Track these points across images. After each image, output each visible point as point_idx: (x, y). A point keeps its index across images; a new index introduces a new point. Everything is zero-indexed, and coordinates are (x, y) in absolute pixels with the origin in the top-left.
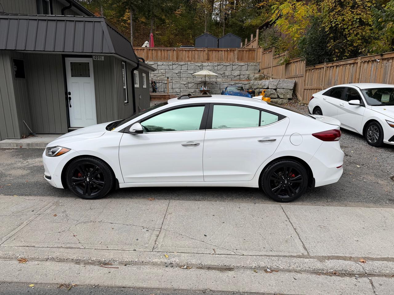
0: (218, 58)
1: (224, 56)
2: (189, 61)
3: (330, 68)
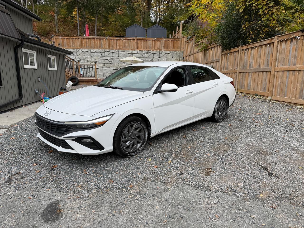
0: (146, 47)
1: (152, 44)
2: (120, 49)
3: (245, 50)
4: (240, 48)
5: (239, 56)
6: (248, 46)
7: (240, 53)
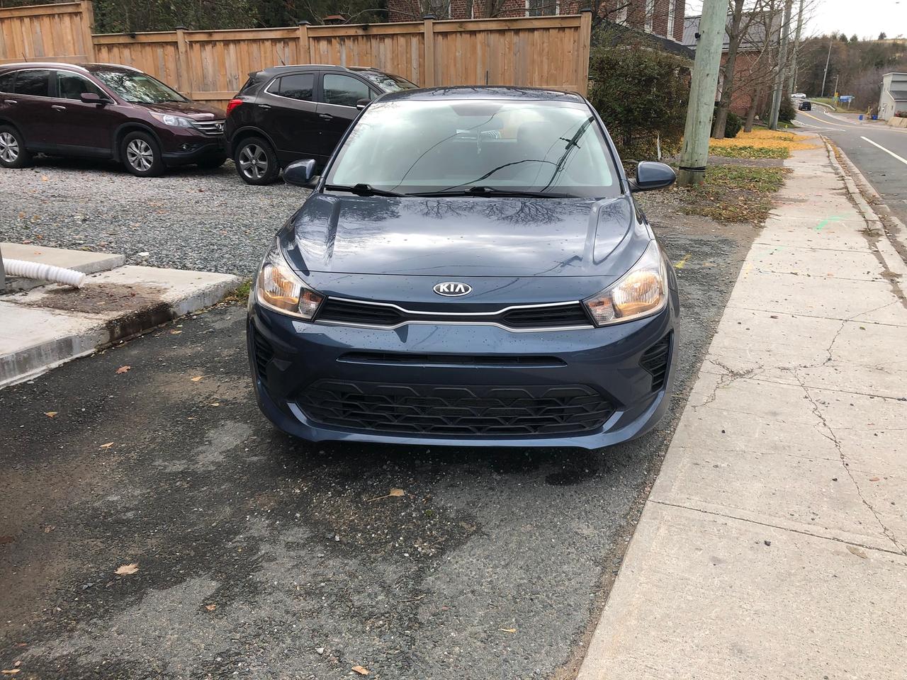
3: (202, 45)
4: (180, 36)
5: (183, 57)
6: (210, 34)
7: (182, 47)
